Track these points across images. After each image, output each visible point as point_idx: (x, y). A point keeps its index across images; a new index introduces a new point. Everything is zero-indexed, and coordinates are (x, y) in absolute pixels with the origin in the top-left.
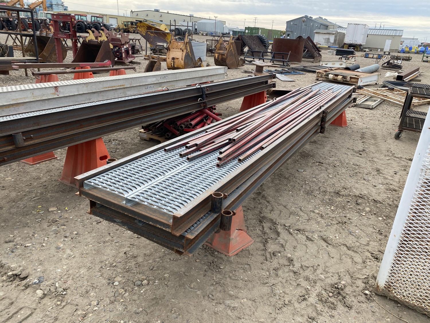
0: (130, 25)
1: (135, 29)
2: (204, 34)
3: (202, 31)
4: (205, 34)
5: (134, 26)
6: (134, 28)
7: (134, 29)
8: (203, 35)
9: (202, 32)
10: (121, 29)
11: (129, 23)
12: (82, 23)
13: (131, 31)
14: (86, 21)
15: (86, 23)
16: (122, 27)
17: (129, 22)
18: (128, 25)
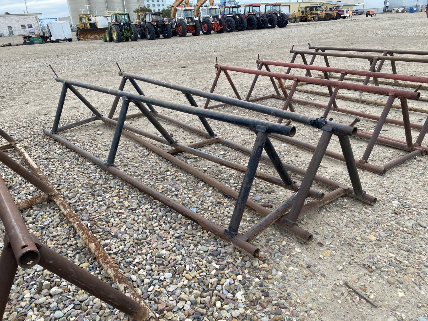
0: (308, 12)
1: (315, 16)
2: (399, 11)
3: (397, 7)
4: (401, 11)
5: (314, 12)
6: (313, 14)
7: (312, 16)
8: (397, 12)
9: (396, 9)
10: (297, 18)
11: (308, 9)
12: (254, 17)
13: (309, 19)
14: (259, 13)
15: (258, 16)
16: (299, 15)
17: (307, 7)
18: (306, 12)
